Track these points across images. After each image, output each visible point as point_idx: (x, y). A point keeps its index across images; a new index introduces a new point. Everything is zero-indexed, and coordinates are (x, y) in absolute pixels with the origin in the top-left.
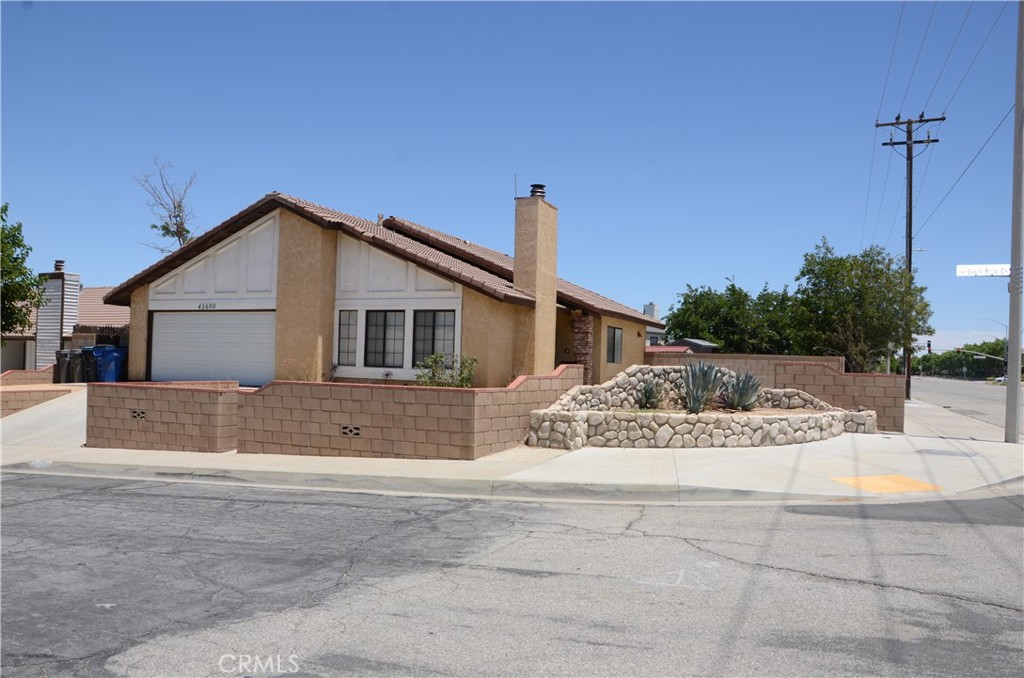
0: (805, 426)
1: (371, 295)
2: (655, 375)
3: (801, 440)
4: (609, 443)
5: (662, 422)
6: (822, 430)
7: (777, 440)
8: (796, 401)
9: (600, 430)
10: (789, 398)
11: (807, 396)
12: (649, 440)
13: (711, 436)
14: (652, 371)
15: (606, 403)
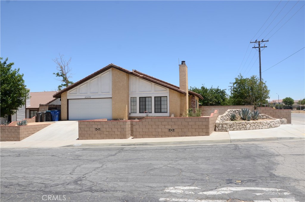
0: (277, 123)
1: (140, 93)
2: (233, 112)
3: (276, 126)
4: (234, 130)
5: (247, 123)
7: (272, 127)
8: (265, 117)
9: (232, 126)
10: (263, 116)
11: (267, 116)
12: (244, 128)
13: (259, 126)
14: (233, 111)
15: (225, 120)
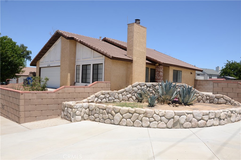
0: (206, 118)
1: (83, 60)
3: (202, 125)
4: (96, 120)
5: (117, 111)
6: (220, 119)
8: (222, 100)
9: (93, 113)
10: (218, 99)
11: (228, 98)
12: (111, 120)
